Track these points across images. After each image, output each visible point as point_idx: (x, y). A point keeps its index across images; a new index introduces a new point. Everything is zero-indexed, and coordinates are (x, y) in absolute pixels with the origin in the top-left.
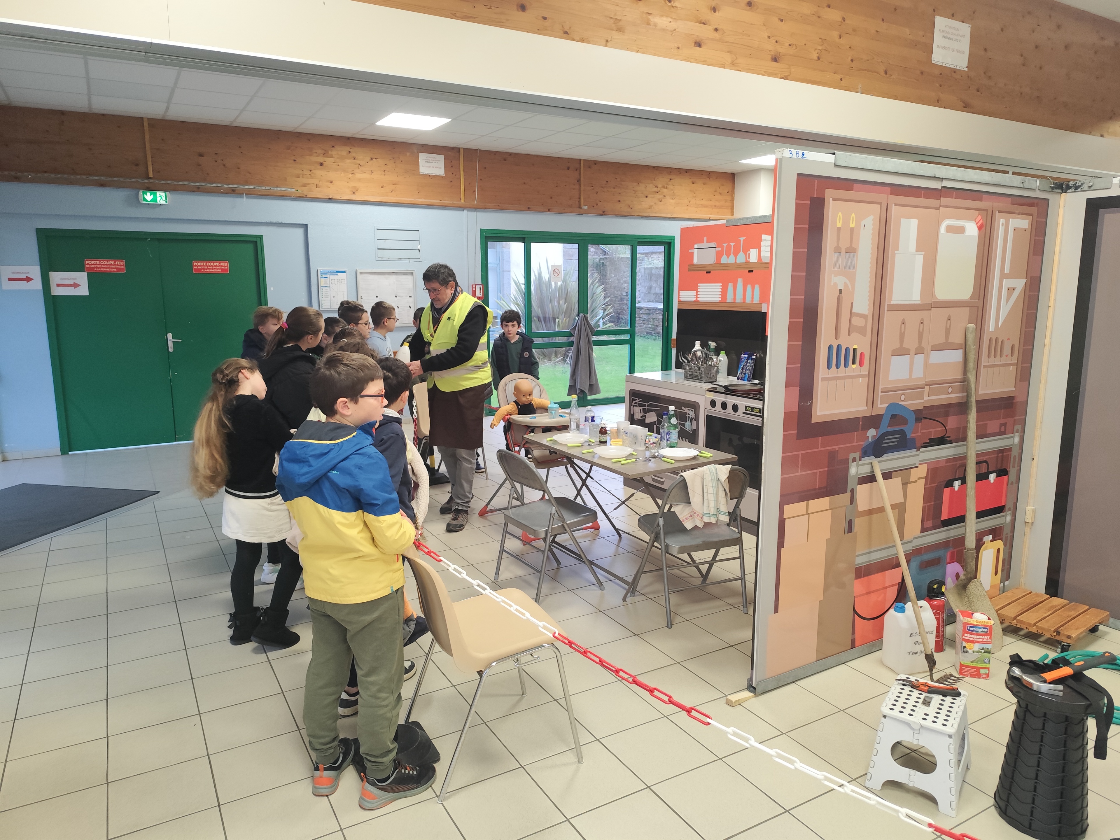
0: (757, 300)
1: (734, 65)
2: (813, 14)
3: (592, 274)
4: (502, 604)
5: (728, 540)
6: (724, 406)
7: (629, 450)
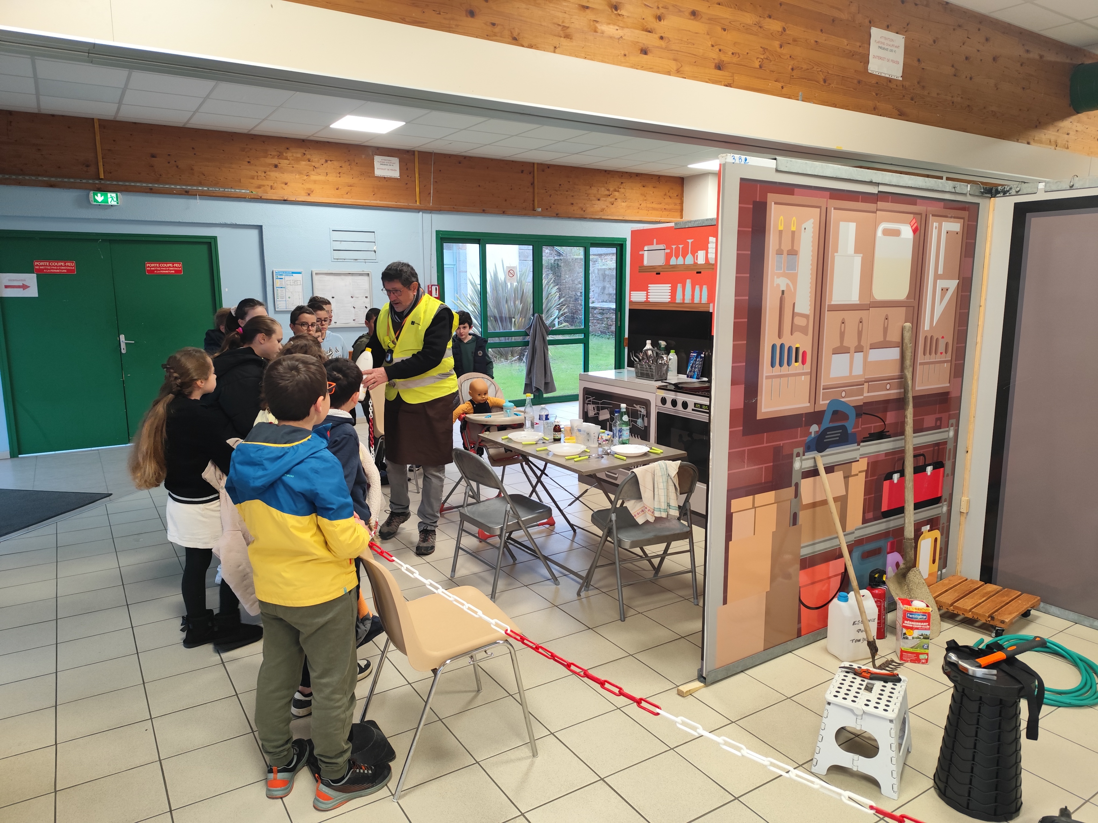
0: (704, 300)
1: (679, 73)
2: (755, 24)
3: (548, 275)
4: (455, 603)
5: (678, 534)
6: (674, 403)
7: (582, 448)
